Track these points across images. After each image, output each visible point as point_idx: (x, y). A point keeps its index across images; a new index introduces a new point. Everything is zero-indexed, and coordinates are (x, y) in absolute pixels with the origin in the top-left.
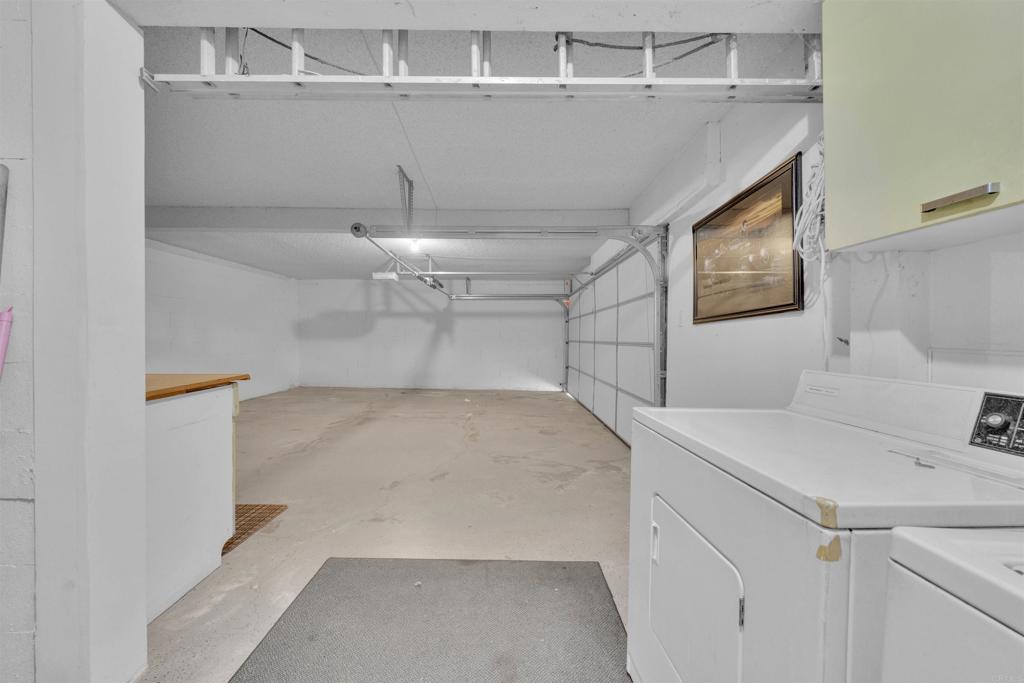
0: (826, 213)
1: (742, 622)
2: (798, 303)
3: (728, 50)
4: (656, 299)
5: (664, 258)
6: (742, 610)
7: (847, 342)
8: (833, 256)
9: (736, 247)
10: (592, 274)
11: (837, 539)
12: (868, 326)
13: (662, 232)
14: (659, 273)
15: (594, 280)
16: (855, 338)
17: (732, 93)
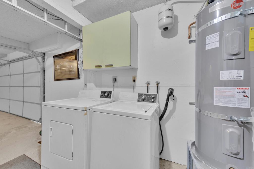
0: (83, 62)
1: (73, 133)
2: (78, 78)
3: (65, 24)
4: (41, 73)
5: (44, 62)
6: (73, 131)
7: (86, 85)
8: (84, 70)
9: (65, 64)
10: (8, 61)
11: (87, 112)
12: (89, 82)
13: (43, 55)
14: (42, 66)
15: (10, 63)
16: (87, 84)
17: (66, 33)
